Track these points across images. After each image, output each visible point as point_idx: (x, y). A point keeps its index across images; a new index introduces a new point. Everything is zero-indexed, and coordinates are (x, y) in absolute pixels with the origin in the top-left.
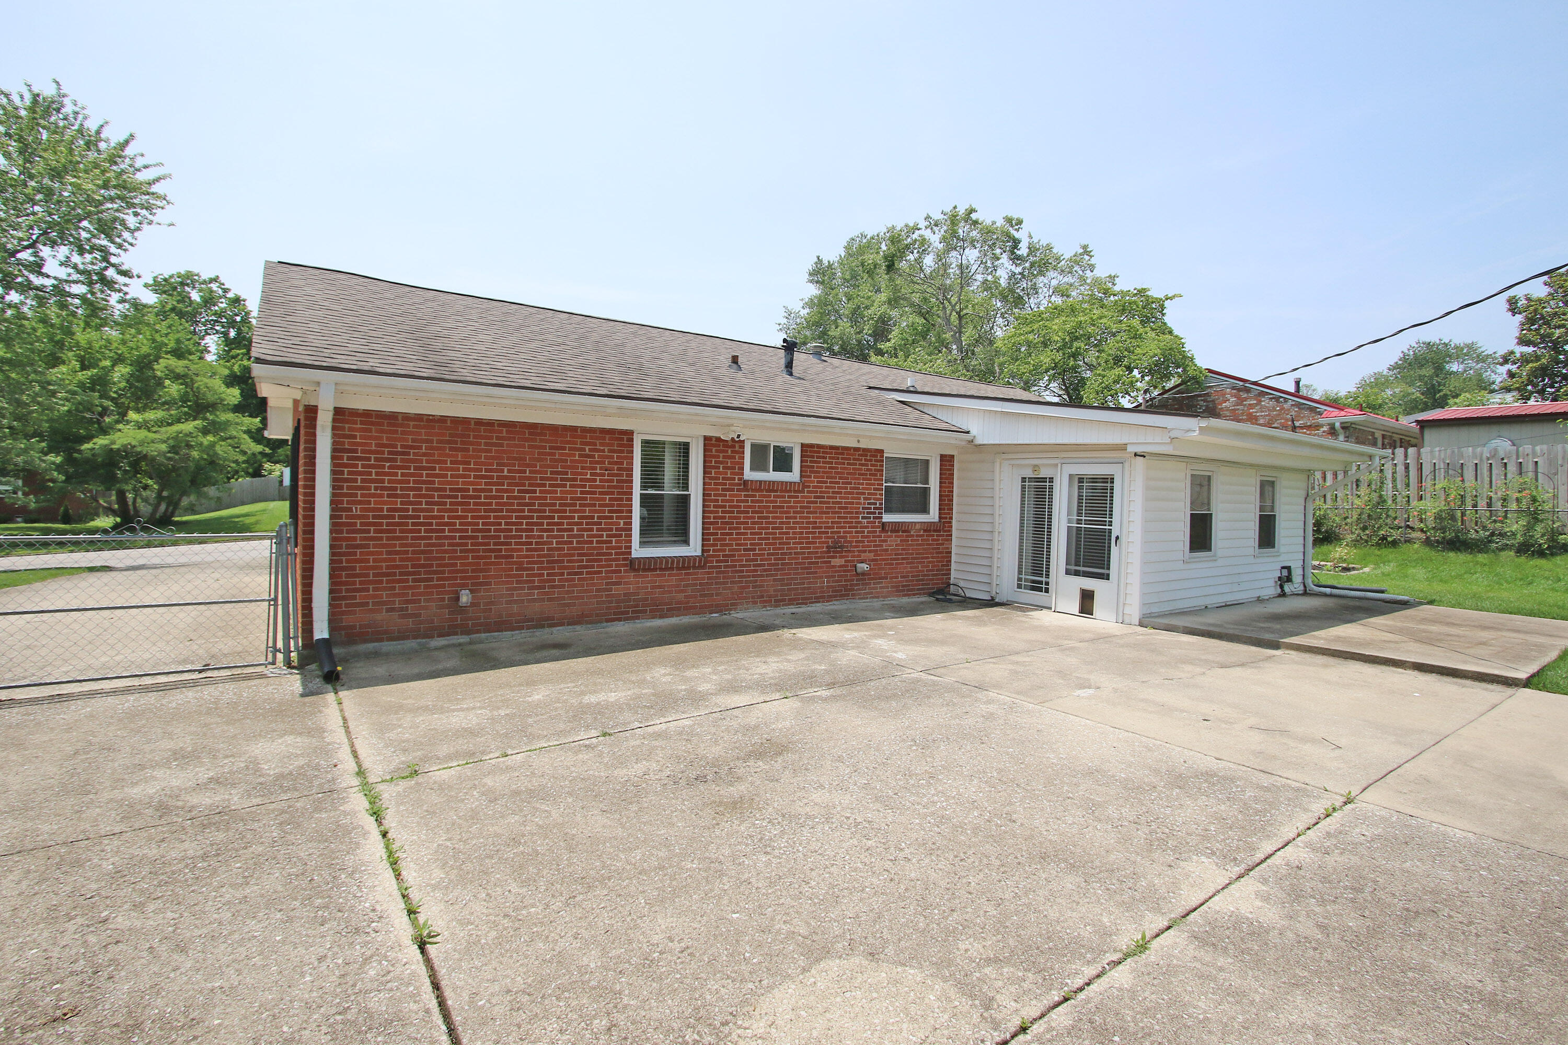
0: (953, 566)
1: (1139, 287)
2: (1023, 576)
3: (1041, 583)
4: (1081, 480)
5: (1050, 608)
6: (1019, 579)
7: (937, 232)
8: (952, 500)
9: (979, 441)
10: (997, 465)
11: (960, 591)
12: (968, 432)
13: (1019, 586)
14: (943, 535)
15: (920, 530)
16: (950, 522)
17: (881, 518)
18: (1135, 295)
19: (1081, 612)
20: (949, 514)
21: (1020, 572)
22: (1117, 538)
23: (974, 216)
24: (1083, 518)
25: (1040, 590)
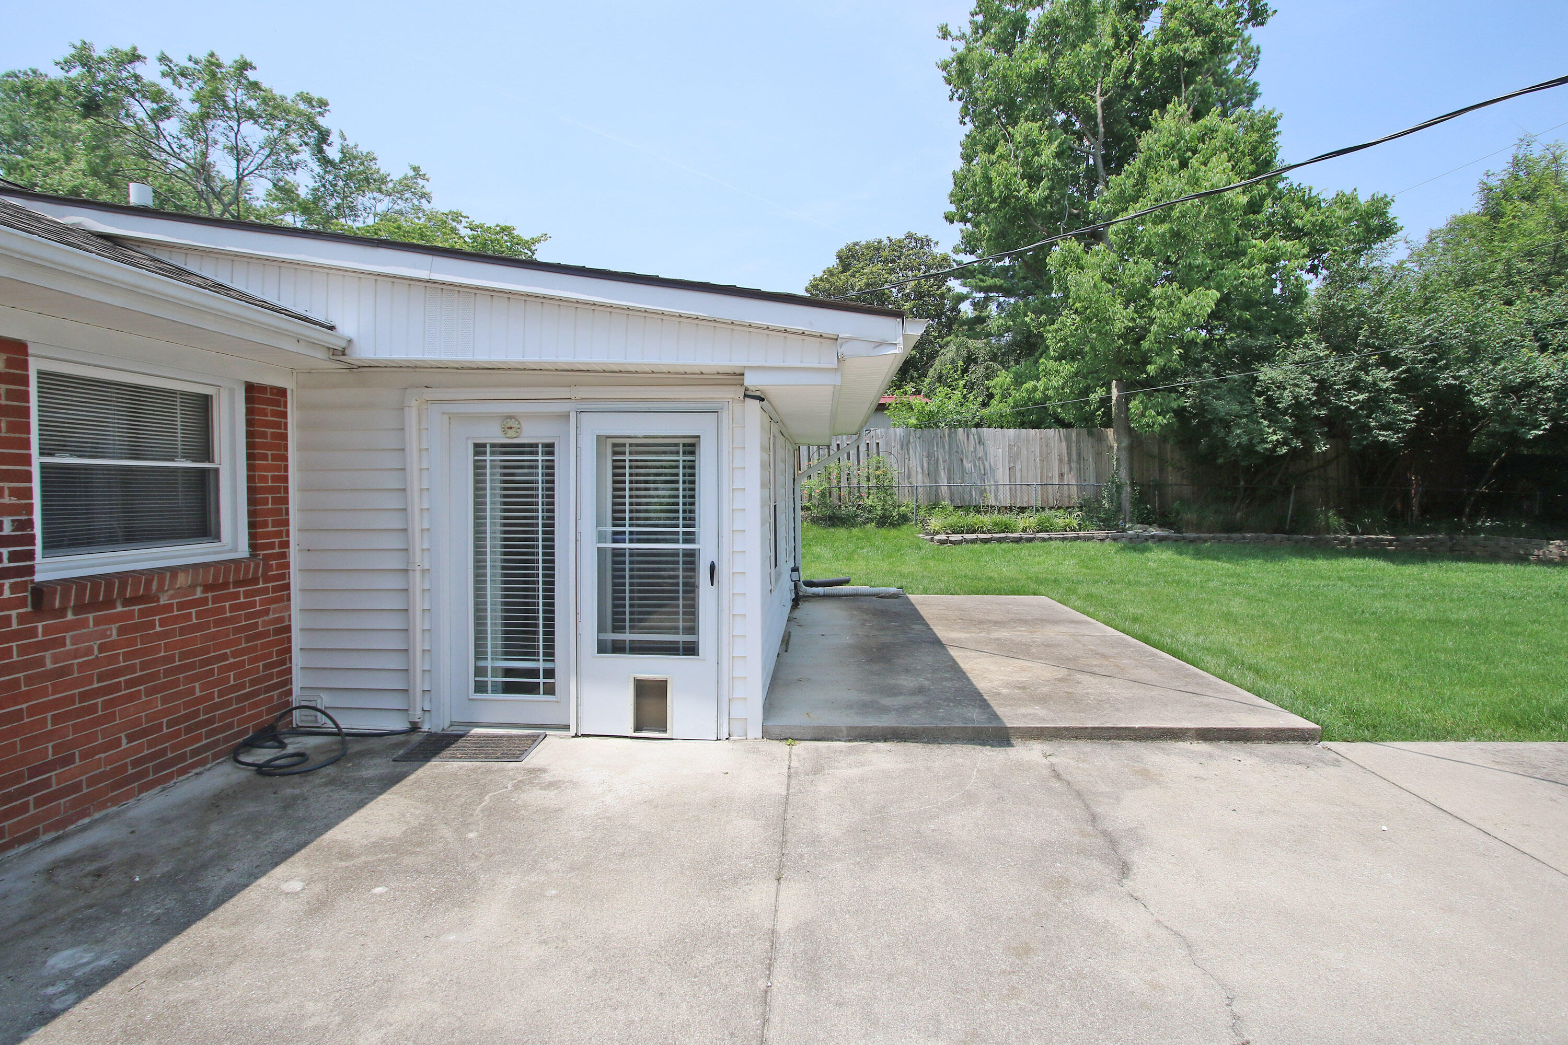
0: (297, 659)
1: (503, 224)
2: (489, 664)
3: (534, 673)
4: (618, 449)
5: (567, 727)
6: (480, 671)
7: (185, 86)
8: (285, 501)
9: (365, 352)
10: (412, 415)
11: (322, 719)
12: (332, 328)
13: (480, 688)
14: (265, 591)
15: (193, 587)
16: (284, 555)
17: (31, 570)
18: (497, 233)
19: (638, 728)
20: (278, 534)
21: (480, 654)
22: (712, 568)
23: (251, 75)
24: (627, 529)
25: (532, 689)
